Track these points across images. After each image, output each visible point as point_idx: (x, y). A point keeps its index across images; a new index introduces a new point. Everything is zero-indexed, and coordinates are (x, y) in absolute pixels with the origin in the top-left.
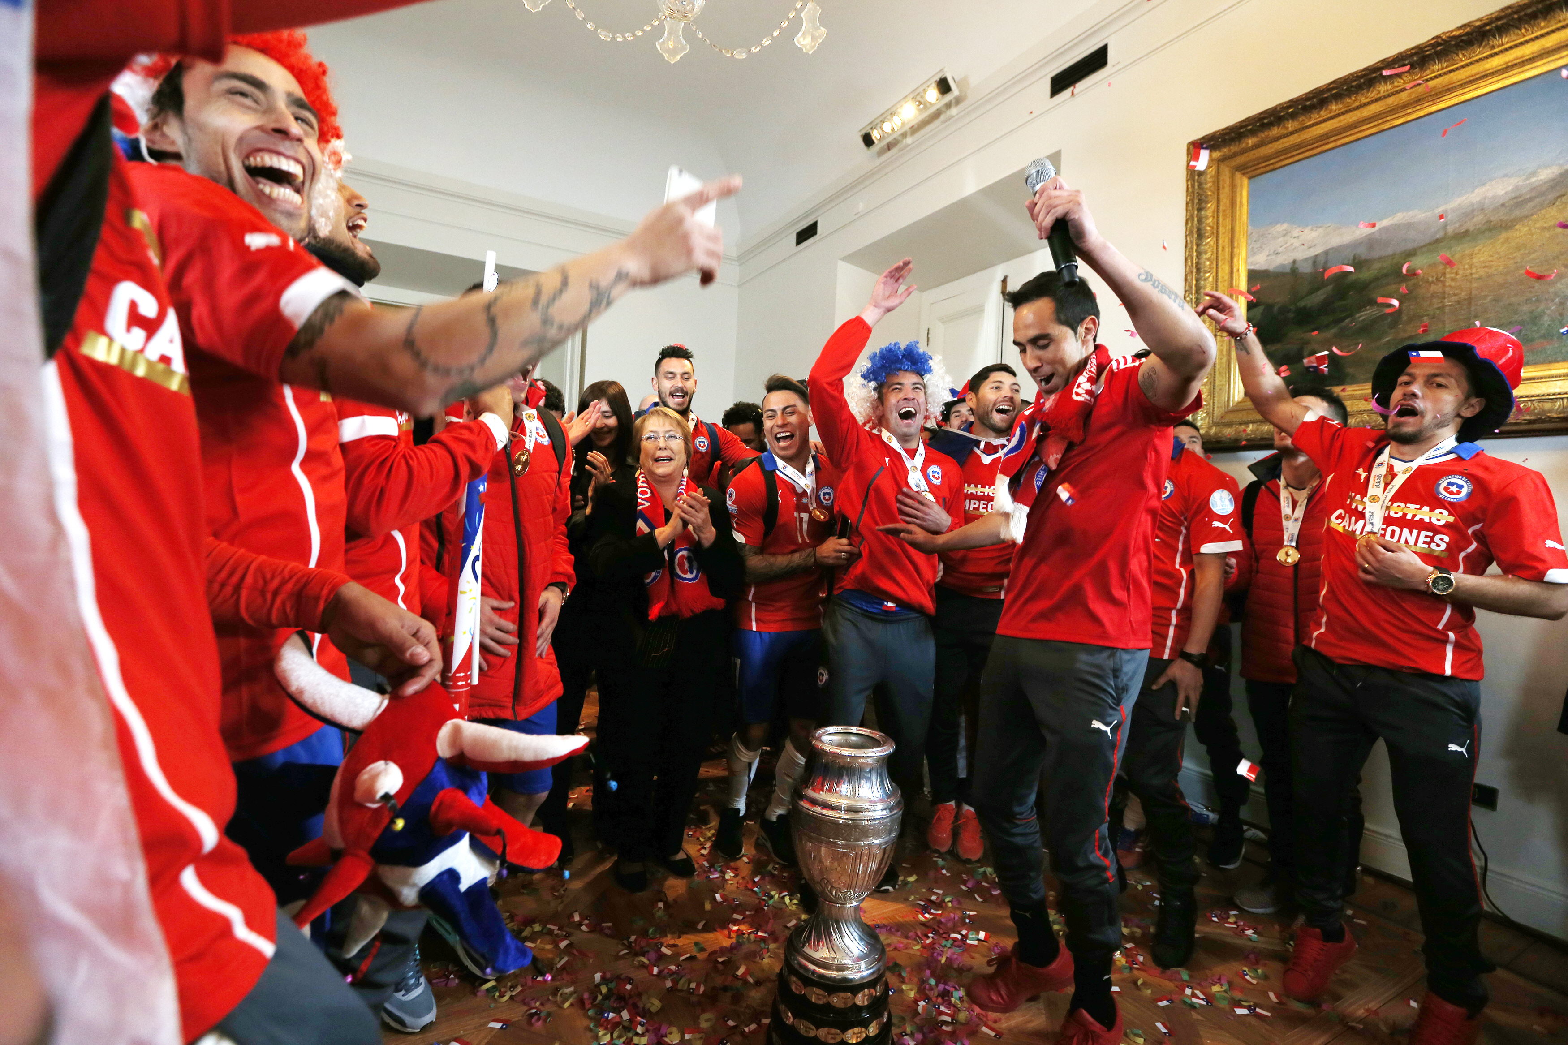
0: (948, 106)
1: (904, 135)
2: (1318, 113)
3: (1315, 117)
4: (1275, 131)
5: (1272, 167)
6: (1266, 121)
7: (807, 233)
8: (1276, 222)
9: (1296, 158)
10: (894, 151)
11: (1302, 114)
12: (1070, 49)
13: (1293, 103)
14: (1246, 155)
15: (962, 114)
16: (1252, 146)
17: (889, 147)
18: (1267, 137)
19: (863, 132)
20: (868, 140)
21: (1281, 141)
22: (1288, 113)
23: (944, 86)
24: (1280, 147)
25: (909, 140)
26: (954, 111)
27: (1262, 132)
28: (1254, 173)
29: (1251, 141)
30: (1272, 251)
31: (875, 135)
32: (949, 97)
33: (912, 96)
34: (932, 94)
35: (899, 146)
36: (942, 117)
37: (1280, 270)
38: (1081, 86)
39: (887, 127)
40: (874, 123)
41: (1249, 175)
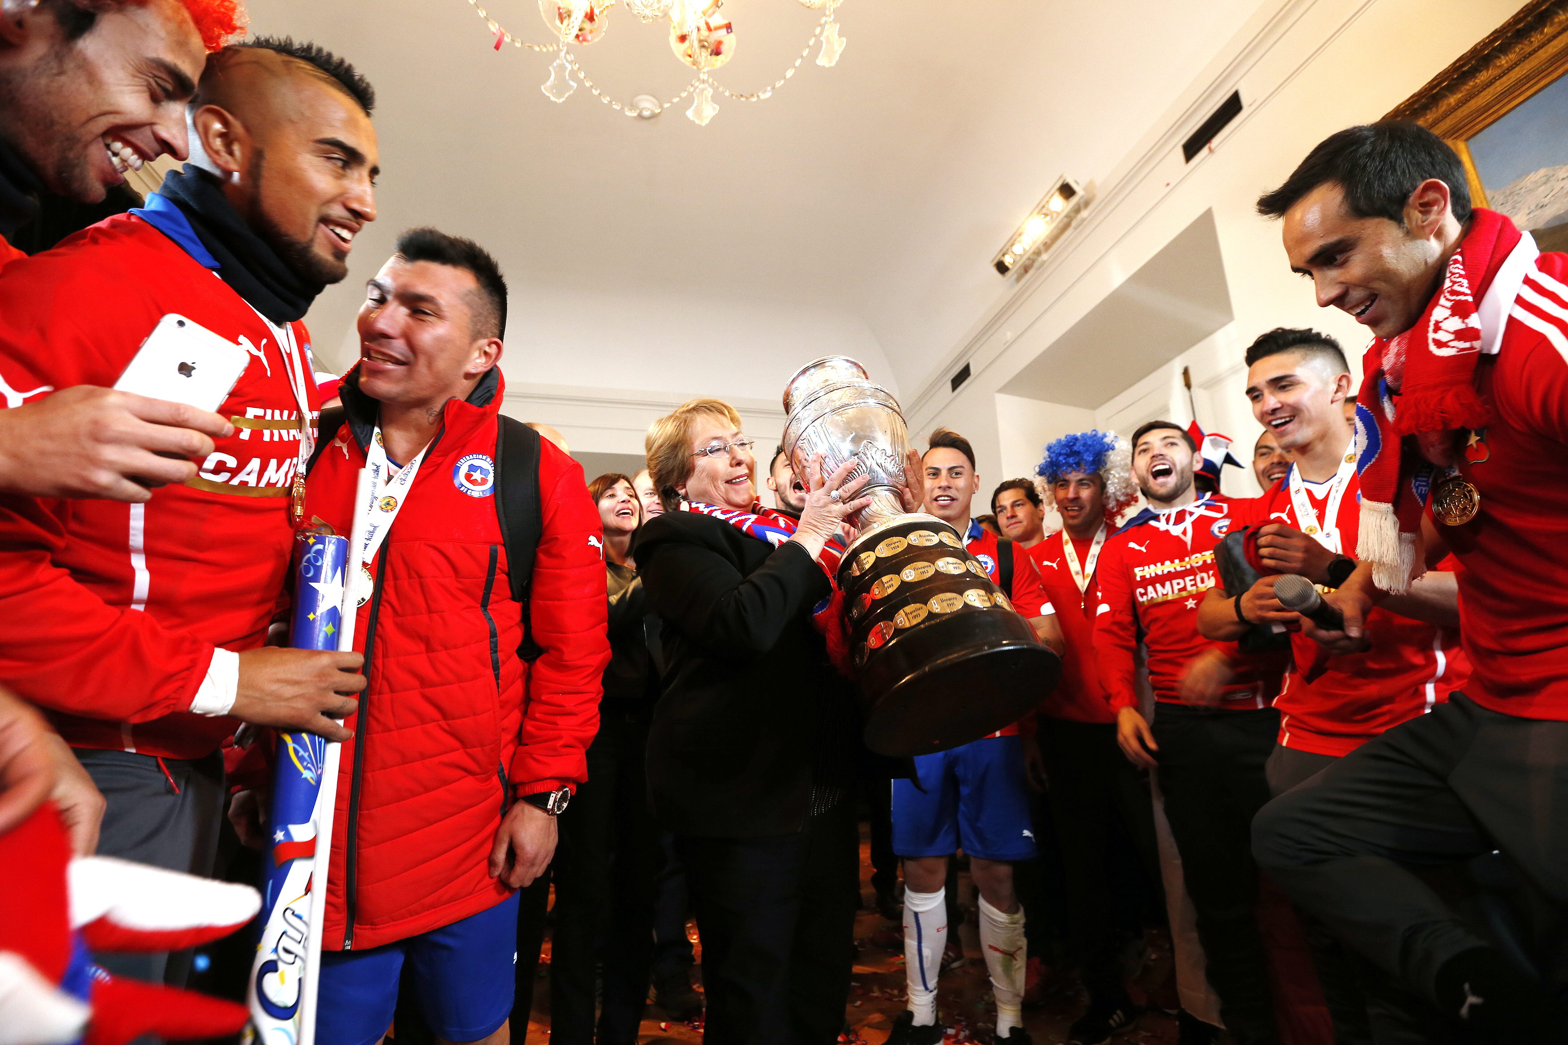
0: (1077, 210)
1: (1038, 253)
2: (1542, 33)
3: (1536, 39)
4: (1483, 77)
5: (1495, 116)
6: (1465, 69)
7: (961, 377)
8: (1526, 173)
9: (1528, 93)
10: (1031, 272)
11: (1517, 43)
12: (1195, 110)
13: (1497, 34)
14: (1452, 116)
15: (1093, 214)
16: (1457, 105)
17: (1026, 269)
18: (1474, 87)
19: (995, 261)
20: (1002, 268)
21: (1498, 83)
22: (1494, 49)
23: (1067, 191)
24: (1499, 89)
25: (1044, 257)
26: (1084, 214)
27: (1465, 83)
28: (1471, 133)
29: (1452, 100)
30: (1533, 207)
31: (1008, 260)
32: (1074, 200)
33: (1037, 210)
34: (1058, 204)
35: (1036, 265)
36: (1074, 224)
37: (1557, 223)
38: (1216, 141)
39: (1018, 249)
40: (1004, 250)
41: (1464, 137)
